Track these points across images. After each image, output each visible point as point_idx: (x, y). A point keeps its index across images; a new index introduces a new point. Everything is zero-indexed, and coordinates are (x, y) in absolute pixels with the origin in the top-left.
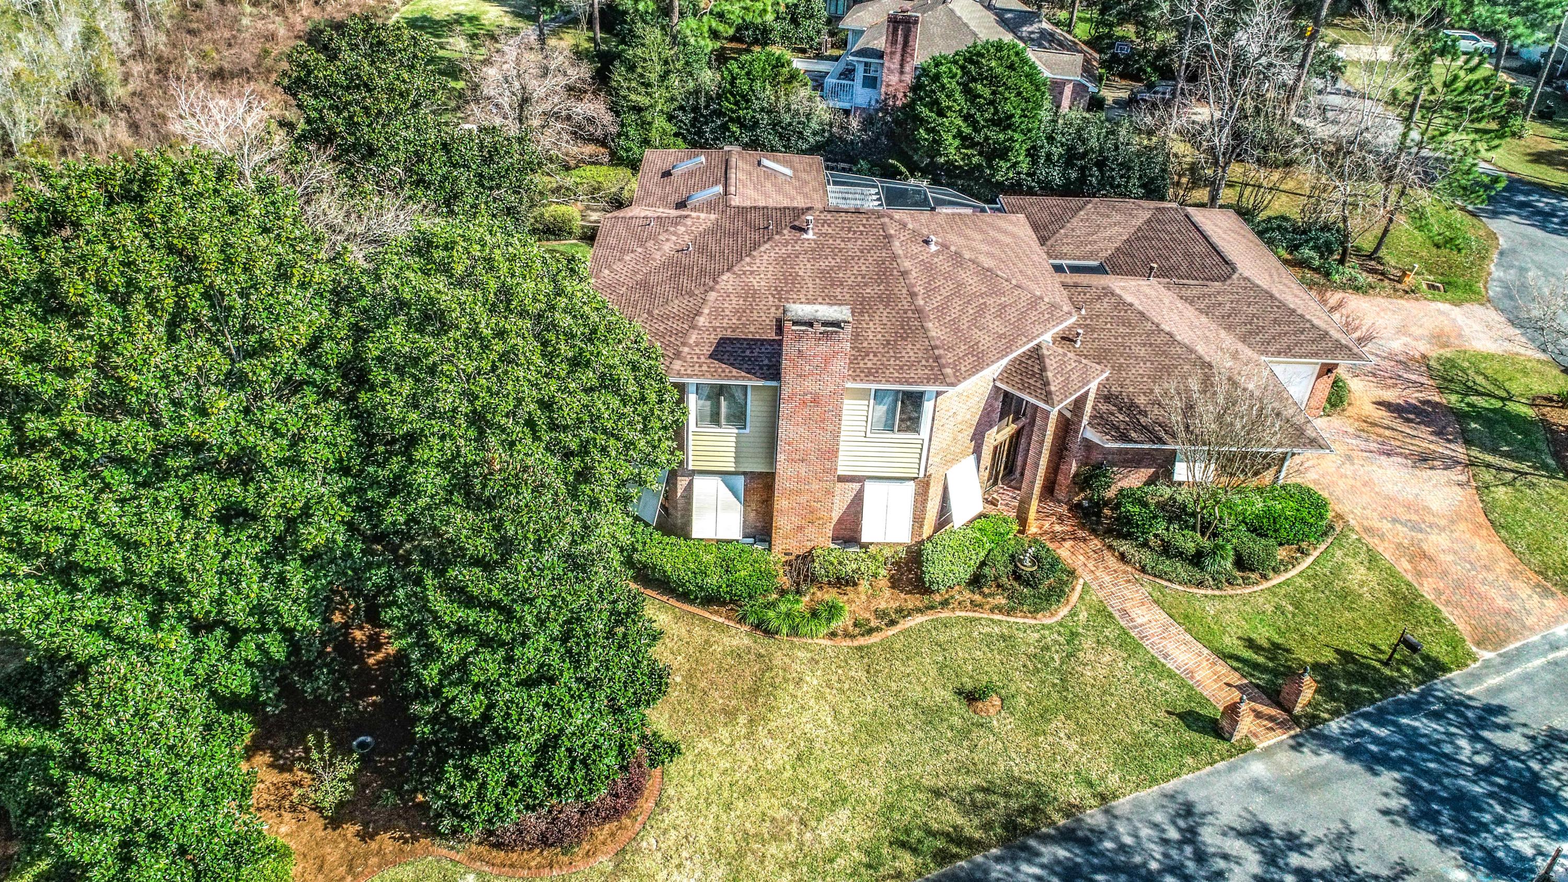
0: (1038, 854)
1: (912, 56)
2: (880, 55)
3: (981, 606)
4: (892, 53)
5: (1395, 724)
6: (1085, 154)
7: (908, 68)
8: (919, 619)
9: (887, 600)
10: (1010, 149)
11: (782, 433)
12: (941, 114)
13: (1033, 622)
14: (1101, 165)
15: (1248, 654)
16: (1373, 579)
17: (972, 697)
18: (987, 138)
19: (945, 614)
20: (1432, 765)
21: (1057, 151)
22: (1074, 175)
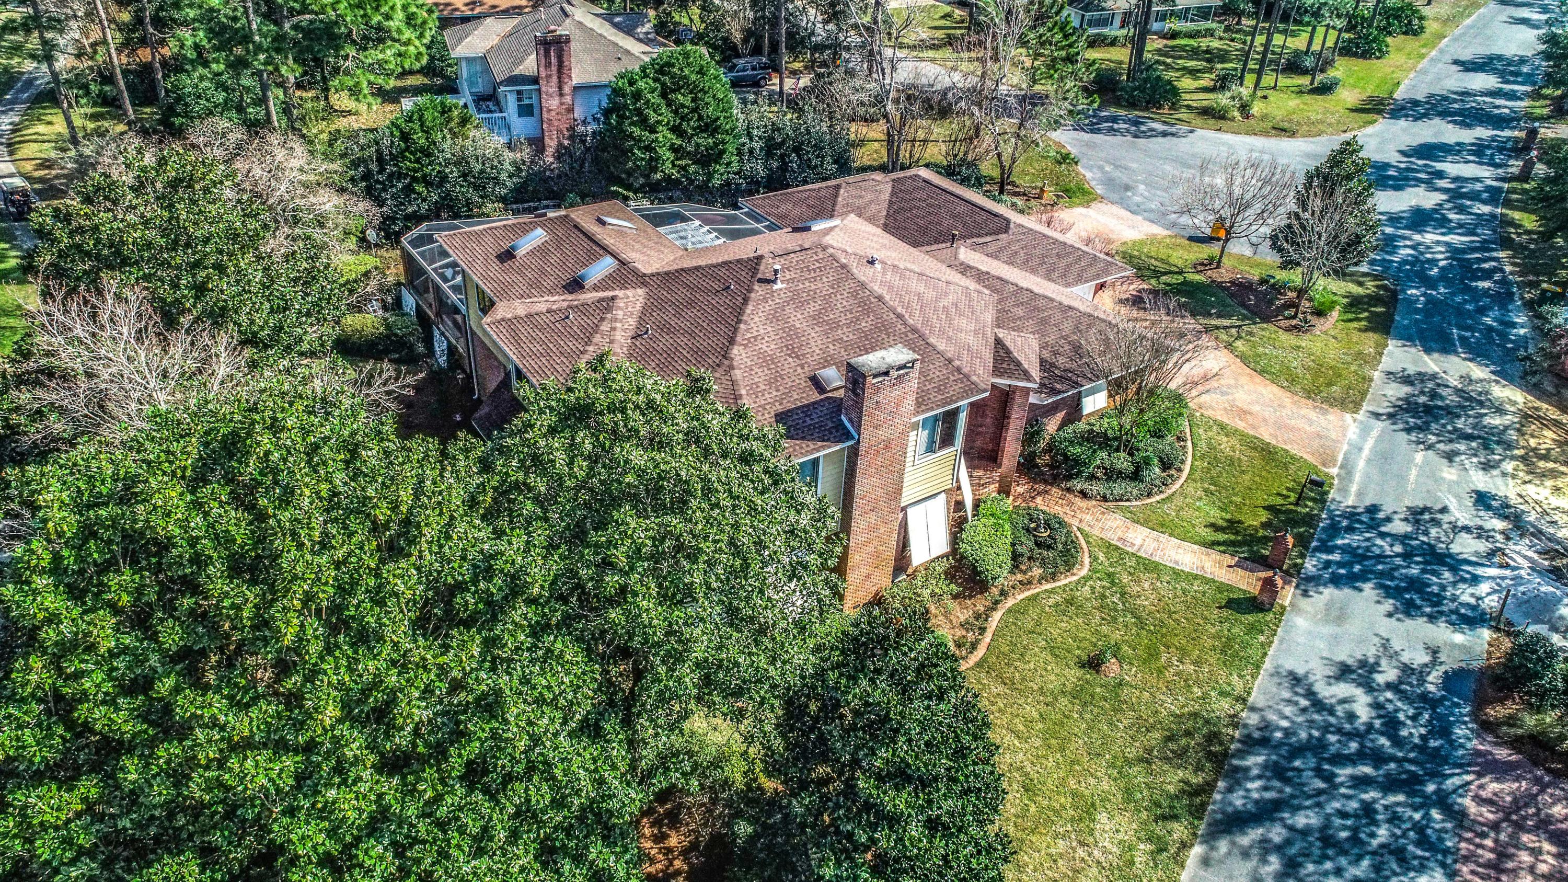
0: (1247, 769)
1: (570, 77)
2: (535, 80)
3: (1030, 583)
4: (549, 76)
5: (1337, 547)
6: (783, 143)
7: (567, 89)
8: (997, 616)
9: (962, 613)
10: (723, 152)
11: (858, 491)
12: (653, 131)
13: (1075, 578)
14: (797, 150)
15: (1221, 537)
16: (1234, 441)
17: (1094, 664)
18: (698, 145)
19: (1010, 602)
20: (1380, 567)
21: (757, 145)
22: (775, 165)
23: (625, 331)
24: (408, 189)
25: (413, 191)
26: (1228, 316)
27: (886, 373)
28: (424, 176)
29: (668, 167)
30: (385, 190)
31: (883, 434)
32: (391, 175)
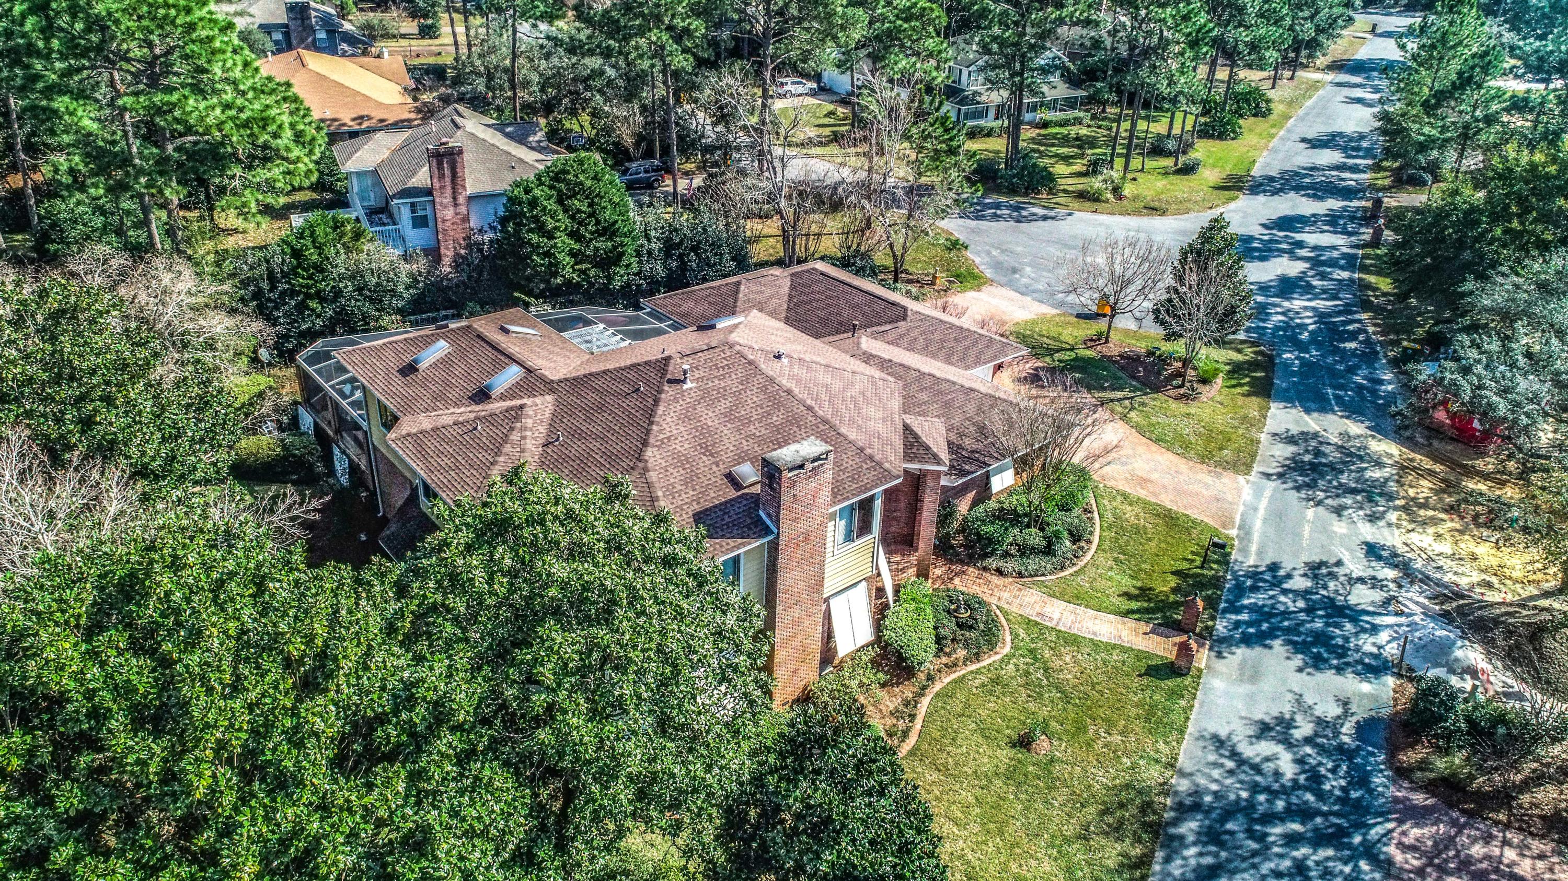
0: (1181, 838)
1: (464, 187)
2: (429, 192)
3: (955, 665)
4: (442, 188)
5: (1244, 607)
6: (681, 242)
7: (461, 200)
8: (925, 702)
9: (890, 701)
10: (622, 254)
11: (780, 586)
12: (551, 236)
13: (998, 657)
14: (695, 249)
15: (1135, 605)
16: (1137, 509)
17: (1024, 742)
18: (596, 249)
19: (938, 687)
20: (1286, 623)
21: (656, 246)
22: (674, 264)
23: (535, 439)
24: (302, 307)
25: (308, 308)
26: (1121, 389)
27: (802, 466)
28: (318, 292)
29: (568, 271)
30: (277, 308)
31: (801, 526)
32: (283, 293)
